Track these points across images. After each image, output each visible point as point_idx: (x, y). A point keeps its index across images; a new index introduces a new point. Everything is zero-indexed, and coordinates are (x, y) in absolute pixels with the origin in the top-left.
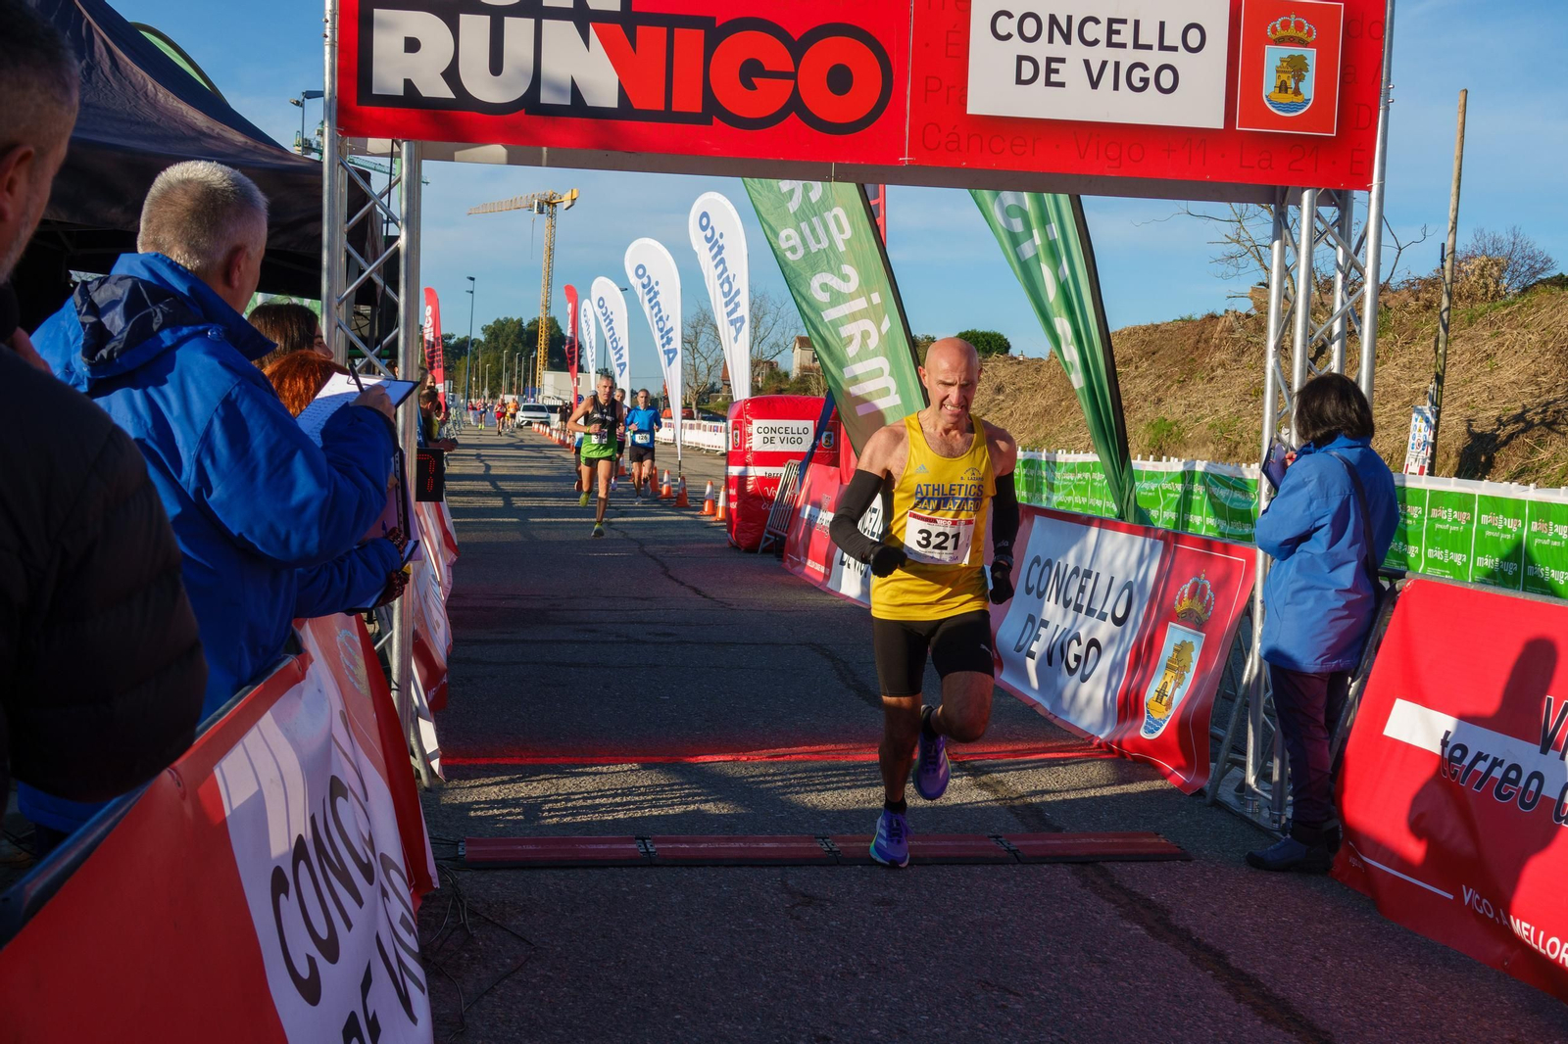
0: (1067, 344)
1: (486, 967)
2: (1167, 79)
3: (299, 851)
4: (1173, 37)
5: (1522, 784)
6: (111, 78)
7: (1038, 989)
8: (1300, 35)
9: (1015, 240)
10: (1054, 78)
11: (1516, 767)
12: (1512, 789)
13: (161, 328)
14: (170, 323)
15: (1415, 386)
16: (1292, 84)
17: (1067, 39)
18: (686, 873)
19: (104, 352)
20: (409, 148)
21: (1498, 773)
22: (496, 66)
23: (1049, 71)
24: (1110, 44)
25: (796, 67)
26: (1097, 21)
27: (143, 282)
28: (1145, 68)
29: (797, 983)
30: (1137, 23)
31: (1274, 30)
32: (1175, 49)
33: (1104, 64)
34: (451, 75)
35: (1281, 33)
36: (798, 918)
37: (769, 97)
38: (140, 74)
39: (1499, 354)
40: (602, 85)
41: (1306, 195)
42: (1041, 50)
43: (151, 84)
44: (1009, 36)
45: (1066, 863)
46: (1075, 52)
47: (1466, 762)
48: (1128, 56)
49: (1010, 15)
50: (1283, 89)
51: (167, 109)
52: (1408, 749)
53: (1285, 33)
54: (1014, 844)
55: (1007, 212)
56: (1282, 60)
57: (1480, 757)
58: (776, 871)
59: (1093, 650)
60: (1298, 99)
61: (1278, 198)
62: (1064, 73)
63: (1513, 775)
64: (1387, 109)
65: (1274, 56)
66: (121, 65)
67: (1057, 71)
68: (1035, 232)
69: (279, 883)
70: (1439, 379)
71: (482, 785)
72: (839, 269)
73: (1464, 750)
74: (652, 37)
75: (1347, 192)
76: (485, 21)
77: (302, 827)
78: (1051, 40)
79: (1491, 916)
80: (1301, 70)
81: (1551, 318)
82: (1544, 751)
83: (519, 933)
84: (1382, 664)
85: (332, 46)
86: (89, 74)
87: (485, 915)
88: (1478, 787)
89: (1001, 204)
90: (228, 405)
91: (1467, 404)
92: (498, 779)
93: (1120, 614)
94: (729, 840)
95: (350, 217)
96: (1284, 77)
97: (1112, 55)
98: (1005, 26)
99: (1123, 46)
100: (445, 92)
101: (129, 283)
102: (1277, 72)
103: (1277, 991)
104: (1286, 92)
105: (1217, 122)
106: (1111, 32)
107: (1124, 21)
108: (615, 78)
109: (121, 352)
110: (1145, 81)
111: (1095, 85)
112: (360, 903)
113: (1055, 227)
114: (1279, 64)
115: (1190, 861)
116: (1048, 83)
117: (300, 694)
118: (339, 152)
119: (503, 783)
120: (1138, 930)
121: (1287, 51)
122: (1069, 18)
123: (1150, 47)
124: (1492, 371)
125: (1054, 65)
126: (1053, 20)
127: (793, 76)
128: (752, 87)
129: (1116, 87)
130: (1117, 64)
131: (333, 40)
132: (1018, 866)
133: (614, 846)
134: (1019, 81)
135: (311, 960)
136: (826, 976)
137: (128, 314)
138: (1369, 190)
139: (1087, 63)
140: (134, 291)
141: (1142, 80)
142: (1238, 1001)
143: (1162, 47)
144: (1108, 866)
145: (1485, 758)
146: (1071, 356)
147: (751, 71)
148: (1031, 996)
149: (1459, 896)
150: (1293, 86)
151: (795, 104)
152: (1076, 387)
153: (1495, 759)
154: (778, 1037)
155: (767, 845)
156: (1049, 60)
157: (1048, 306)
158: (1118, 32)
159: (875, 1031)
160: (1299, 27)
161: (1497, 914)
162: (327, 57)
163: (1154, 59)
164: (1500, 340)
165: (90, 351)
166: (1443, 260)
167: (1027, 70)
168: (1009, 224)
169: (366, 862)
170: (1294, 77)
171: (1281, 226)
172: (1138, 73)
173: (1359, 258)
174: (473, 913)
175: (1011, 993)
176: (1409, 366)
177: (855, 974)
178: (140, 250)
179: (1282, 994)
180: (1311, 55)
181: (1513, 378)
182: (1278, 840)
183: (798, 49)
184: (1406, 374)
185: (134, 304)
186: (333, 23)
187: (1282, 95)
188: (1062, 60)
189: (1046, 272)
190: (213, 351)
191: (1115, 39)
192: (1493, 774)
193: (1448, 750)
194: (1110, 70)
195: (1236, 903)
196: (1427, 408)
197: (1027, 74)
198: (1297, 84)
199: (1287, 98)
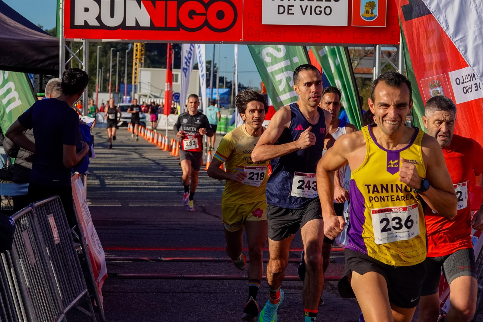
2: (328, 11)
10: (290, 12)
16: (370, 11)
20: (86, 41)
22: (112, 15)
23: (289, 10)
25: (206, 12)
28: (321, 7)
32: (330, 1)
33: (307, 6)
34: (99, 18)
37: (198, 21)
40: (145, 20)
42: (286, 3)
46: (297, 3)
48: (315, 4)
50: (367, 12)
56: (367, 3)
60: (373, 16)
62: (294, 10)
67: (291, 9)
80: (373, 6)
85: (62, 11)
96: (367, 8)
97: (309, 4)
100: (97, 24)
102: (365, 7)
104: (368, 13)
105: (345, 24)
110: (321, 11)
111: (304, 13)
114: (366, 4)
116: (289, 13)
125: (290, 8)
127: (205, 14)
128: (192, 18)
129: (311, 14)
130: (311, 7)
131: (63, 9)
134: (279, 13)
138: (399, 44)
139: (301, 6)
141: (320, 11)
147: (192, 13)
150: (371, 11)
151: (206, 23)
156: (289, 6)
163: (323, 4)
170: (371, 8)
172: (318, 9)
180: (376, 1)
183: (206, 6)
186: (63, 4)
188: (293, 6)
194: (309, 8)
197: (281, 11)
198: (372, 11)
199: (369, 15)
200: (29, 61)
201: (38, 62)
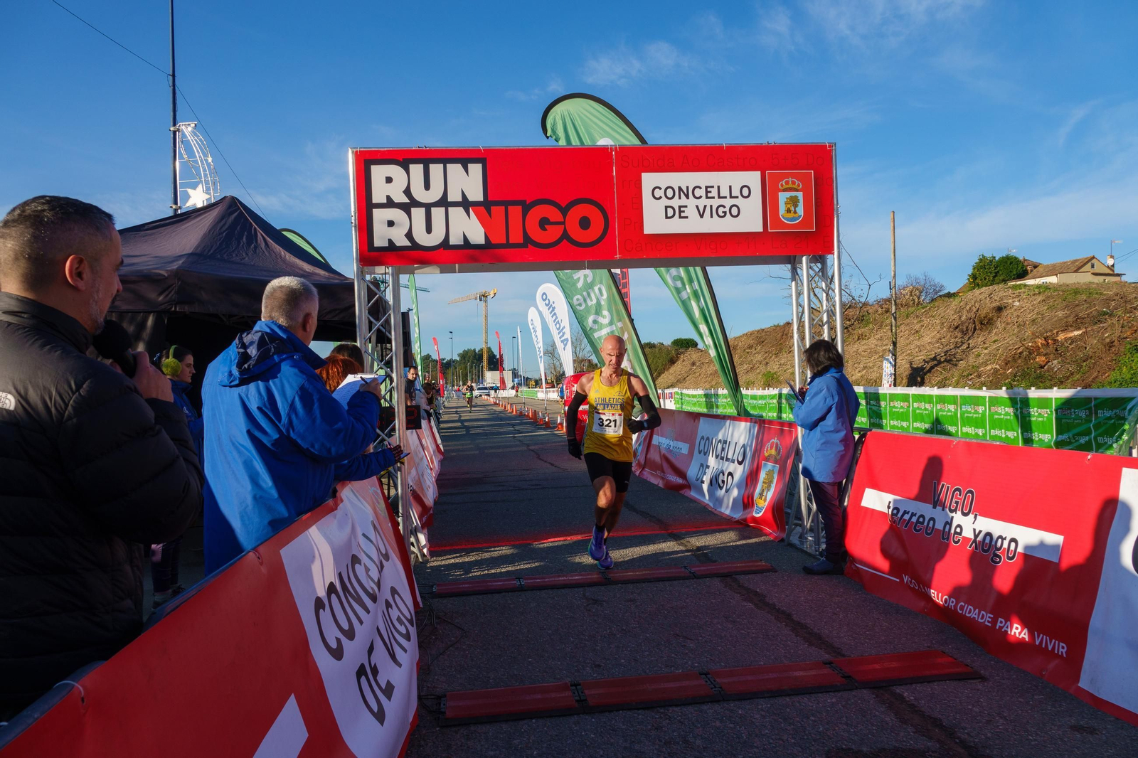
0: (706, 337)
1: (442, 642)
2: (735, 211)
3: (331, 589)
4: (736, 192)
5: (926, 524)
6: (265, 251)
7: (701, 636)
8: (794, 186)
9: (678, 291)
10: (683, 215)
11: (922, 516)
12: (921, 526)
13: (274, 354)
14: (278, 352)
15: (884, 348)
16: (792, 209)
17: (687, 197)
18: (538, 593)
19: (246, 366)
20: (392, 270)
21: (914, 519)
22: (429, 230)
23: (680, 212)
24: (707, 197)
25: (565, 218)
26: (700, 188)
27: (266, 333)
28: (724, 207)
29: (588, 641)
30: (719, 187)
31: (782, 185)
32: (737, 197)
33: (705, 206)
34: (409, 235)
35: (785, 186)
36: (589, 610)
37: (553, 233)
38: (277, 248)
39: (922, 330)
40: (477, 235)
41: (804, 258)
42: (676, 203)
43: (283, 252)
44: (660, 198)
45: (717, 577)
46: (691, 202)
47: (899, 515)
48: (716, 203)
49: (660, 189)
50: (789, 211)
51: (289, 262)
52: (873, 511)
53: (787, 186)
54: (693, 570)
55: (674, 279)
56: (787, 198)
57: (905, 512)
58: (581, 589)
59: (730, 477)
60: (796, 215)
61: (793, 261)
62: (687, 212)
63: (921, 520)
64: (838, 217)
65: (783, 197)
66: (270, 244)
67: (684, 212)
68: (687, 287)
69: (319, 604)
70: (894, 344)
71: (447, 559)
72: (602, 313)
73: (898, 509)
74: (498, 211)
75: (824, 256)
76: (423, 210)
77: (331, 577)
78: (680, 198)
79: (917, 588)
80: (796, 202)
81: (945, 312)
82: (934, 507)
83: (459, 625)
84: (859, 472)
85: (355, 227)
86: (255, 250)
87: (444, 618)
88: (905, 527)
89: (670, 275)
90: (302, 388)
91: (909, 354)
92: (454, 555)
93: (740, 460)
94: (559, 576)
95: (369, 302)
96: (789, 206)
97: (709, 202)
98: (658, 193)
99: (713, 198)
100: (408, 243)
101: (260, 334)
102: (785, 204)
103: (816, 630)
105: (760, 229)
106: (707, 192)
107: (713, 187)
108: (482, 231)
109: (254, 365)
110: (725, 213)
111: (702, 216)
112: (368, 612)
113: (696, 283)
114: (786, 200)
115: (776, 572)
116: (680, 217)
117: (335, 517)
118: (361, 275)
119: (457, 557)
120: (750, 605)
121: (789, 194)
122: (688, 187)
123: (725, 197)
124: (919, 338)
125: (682, 209)
126: (680, 189)
127: (563, 223)
128: (545, 229)
129: (712, 217)
130: (711, 206)
131: (355, 224)
132: (695, 580)
133: (506, 583)
134: (667, 217)
135: (338, 640)
136: (601, 636)
137: (259, 349)
138: (833, 254)
139: (697, 207)
140: (262, 338)
141: (723, 212)
142: (797, 636)
143: (731, 197)
144: (737, 577)
145: (908, 513)
146: (709, 342)
147: (544, 223)
148: (698, 640)
149: (902, 580)
151: (565, 235)
152: (712, 356)
153: (913, 513)
154: (576, 666)
155: (577, 578)
156: (680, 207)
157: (696, 320)
158: (710, 192)
159: (623, 661)
160: (793, 183)
161: (919, 587)
162: (353, 232)
163: (728, 202)
164: (922, 324)
165: (239, 365)
166: (891, 289)
167: (670, 212)
168: (674, 283)
169: (371, 592)
170: (793, 206)
171: (794, 273)
172: (721, 210)
173: (832, 286)
174: (438, 617)
175: (688, 639)
176: (881, 339)
177: (615, 635)
178: (263, 319)
179: (818, 632)
180: (800, 195)
181: (929, 341)
182: (819, 559)
183: (565, 211)
184: (880, 343)
185: (262, 343)
186: (355, 217)
187: (789, 214)
188: (686, 207)
189: (694, 304)
190: (295, 365)
191: (709, 195)
192: (912, 520)
193: (890, 510)
194: (708, 209)
195: (797, 590)
196: (890, 357)
197: (670, 214)
198: (795, 209)
199: (791, 215)
200: (325, 311)
201: (337, 312)
